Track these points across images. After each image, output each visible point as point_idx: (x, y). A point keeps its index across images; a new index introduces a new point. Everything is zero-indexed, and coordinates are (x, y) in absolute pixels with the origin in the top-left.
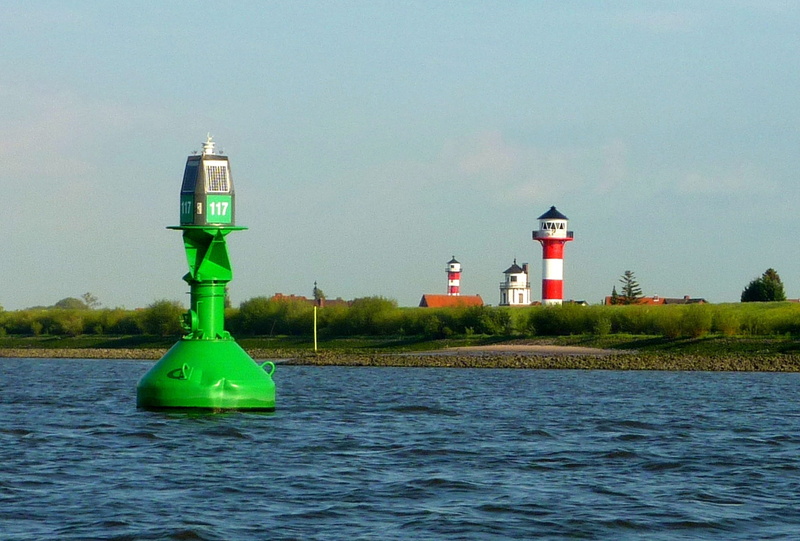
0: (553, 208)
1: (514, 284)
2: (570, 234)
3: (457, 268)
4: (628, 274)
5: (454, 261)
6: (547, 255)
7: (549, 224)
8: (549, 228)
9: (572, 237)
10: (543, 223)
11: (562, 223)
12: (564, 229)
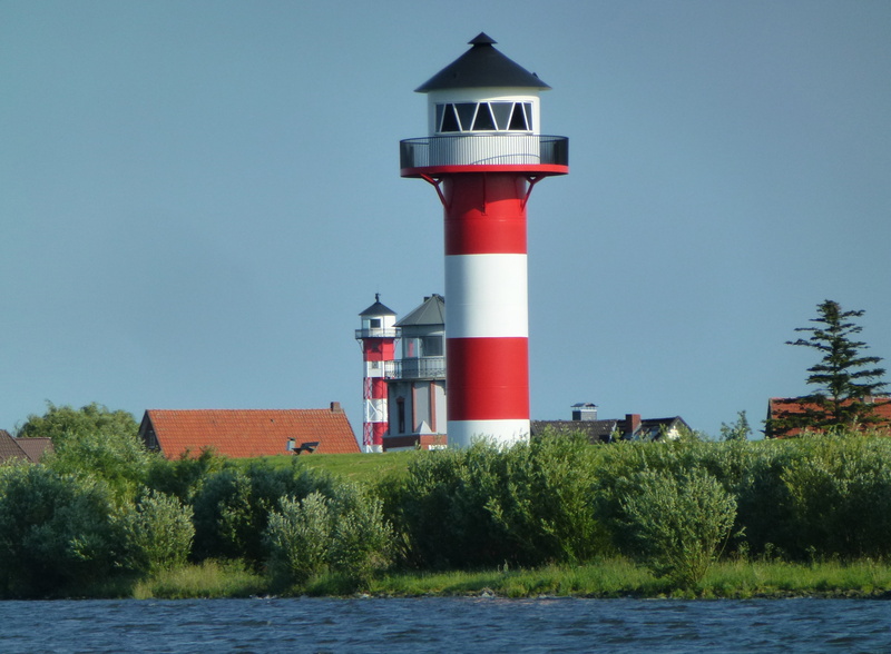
0: (482, 44)
2: (557, 151)
4: (830, 310)
6: (463, 238)
7: (466, 109)
8: (466, 127)
9: (565, 162)
10: (439, 107)
11: (518, 106)
12: (528, 131)
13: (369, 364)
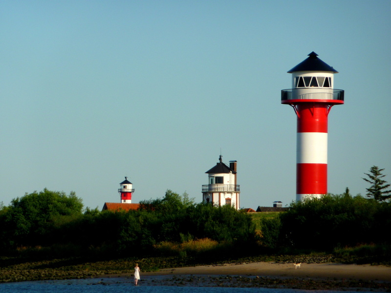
0: (313, 56)
1: (220, 186)
2: (340, 97)
3: (129, 187)
4: (375, 171)
5: (126, 182)
6: (304, 126)
7: (308, 79)
8: (307, 86)
9: (343, 100)
10: (297, 78)
11: (327, 78)
12: (330, 88)
13: (123, 201)
